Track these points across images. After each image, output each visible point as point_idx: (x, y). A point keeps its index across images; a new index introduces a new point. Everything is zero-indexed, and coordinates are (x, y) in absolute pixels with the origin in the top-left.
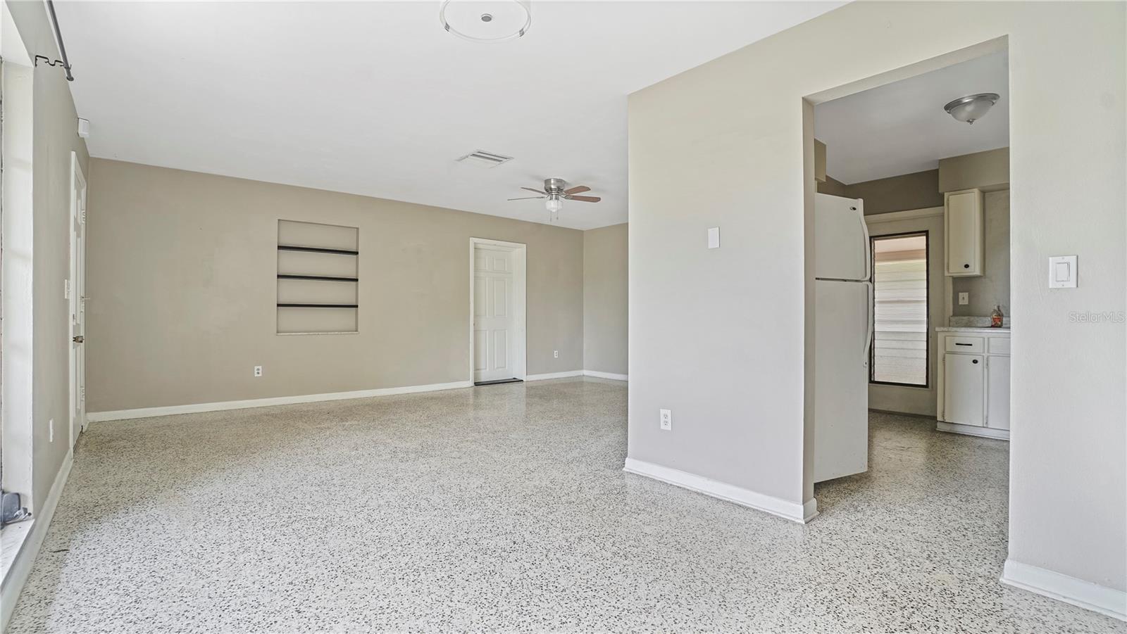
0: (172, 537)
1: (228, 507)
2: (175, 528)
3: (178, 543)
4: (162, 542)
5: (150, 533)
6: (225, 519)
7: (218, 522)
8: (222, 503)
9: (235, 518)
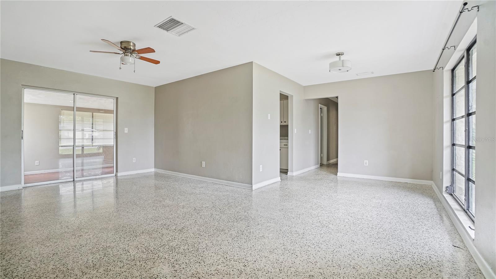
0: (406, 232)
1: (376, 235)
2: (404, 236)
3: (404, 229)
4: (410, 232)
5: (415, 238)
6: (381, 230)
7: (385, 230)
8: (377, 238)
9: (377, 229)
